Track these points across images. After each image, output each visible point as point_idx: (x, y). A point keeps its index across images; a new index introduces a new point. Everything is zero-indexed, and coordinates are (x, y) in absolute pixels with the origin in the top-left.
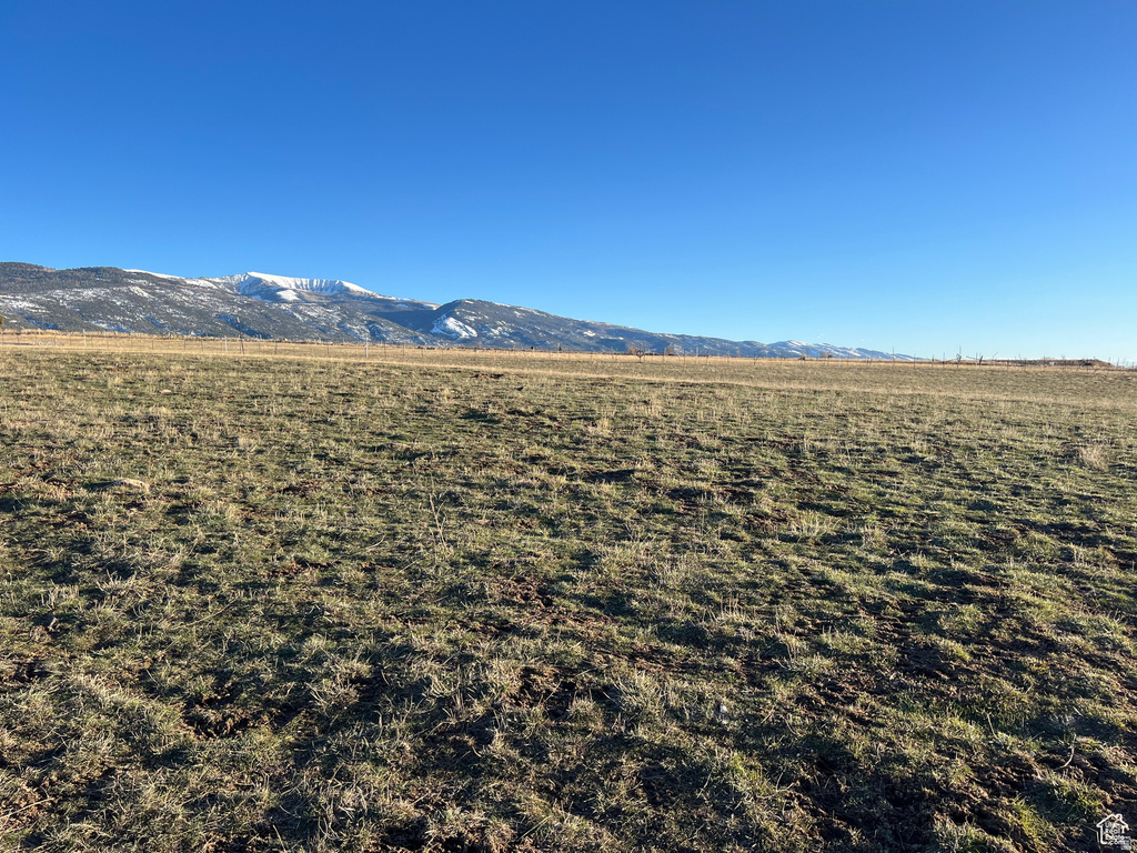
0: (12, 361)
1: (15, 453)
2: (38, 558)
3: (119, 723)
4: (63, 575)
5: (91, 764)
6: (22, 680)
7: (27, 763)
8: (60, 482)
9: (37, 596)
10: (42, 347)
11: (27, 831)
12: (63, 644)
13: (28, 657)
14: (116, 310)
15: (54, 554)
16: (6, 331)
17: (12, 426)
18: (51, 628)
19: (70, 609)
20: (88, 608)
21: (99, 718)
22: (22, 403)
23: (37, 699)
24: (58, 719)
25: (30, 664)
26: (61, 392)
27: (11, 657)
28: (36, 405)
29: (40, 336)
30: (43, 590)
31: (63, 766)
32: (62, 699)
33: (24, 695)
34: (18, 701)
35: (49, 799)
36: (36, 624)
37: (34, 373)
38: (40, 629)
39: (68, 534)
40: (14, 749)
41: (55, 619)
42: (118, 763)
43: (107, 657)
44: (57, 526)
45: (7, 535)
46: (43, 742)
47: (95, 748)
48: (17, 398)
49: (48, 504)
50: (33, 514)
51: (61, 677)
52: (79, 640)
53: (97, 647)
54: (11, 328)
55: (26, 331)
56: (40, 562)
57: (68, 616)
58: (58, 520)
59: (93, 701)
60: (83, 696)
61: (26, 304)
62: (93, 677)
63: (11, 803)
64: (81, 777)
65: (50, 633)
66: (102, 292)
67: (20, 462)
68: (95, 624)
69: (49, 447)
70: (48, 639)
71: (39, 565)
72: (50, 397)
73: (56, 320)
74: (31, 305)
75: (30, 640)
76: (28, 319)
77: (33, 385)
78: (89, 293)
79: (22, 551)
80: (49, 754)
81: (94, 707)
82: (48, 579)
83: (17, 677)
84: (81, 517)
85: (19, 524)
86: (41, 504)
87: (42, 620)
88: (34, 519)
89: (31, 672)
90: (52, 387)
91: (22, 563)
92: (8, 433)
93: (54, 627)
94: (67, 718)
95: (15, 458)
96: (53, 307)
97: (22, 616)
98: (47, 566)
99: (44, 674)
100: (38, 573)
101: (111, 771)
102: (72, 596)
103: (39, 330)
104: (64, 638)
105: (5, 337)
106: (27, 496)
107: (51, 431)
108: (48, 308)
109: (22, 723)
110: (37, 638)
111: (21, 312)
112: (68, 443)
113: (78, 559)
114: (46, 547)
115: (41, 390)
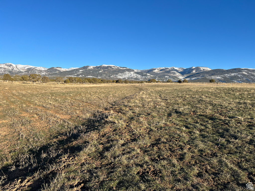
0: (216, 89)
1: (215, 108)
2: (217, 131)
3: (232, 172)
4: (222, 136)
5: (225, 179)
6: (212, 156)
7: (212, 174)
8: (223, 115)
9: (217, 139)
10: (222, 86)
11: (211, 188)
12: (221, 151)
13: (214, 151)
14: (239, 78)
15: (221, 131)
16: (215, 83)
17: (215, 103)
18: (219, 147)
19: (223, 143)
20: (227, 144)
21: (227, 169)
22: (217, 98)
23: (215, 161)
24: (219, 167)
25: (214, 153)
26: (225, 96)
27: (211, 150)
28: (220, 99)
29: (222, 84)
30: (218, 138)
31: (219, 177)
32: (220, 163)
33: (212, 159)
34: (211, 160)
35: (215, 183)
36: (216, 145)
37: (220, 92)
38: (216, 146)
39: (224, 127)
40: (209, 170)
41: (220, 145)
42: (231, 181)
43: (230, 156)
44: (222, 125)
45: (212, 125)
46: (215, 170)
47: (226, 176)
48: (216, 97)
49: (220, 120)
50: (217, 122)
51: (220, 158)
52: (224, 151)
53: (228, 153)
54: (216, 82)
55: (219, 83)
56: (218, 132)
57: (223, 145)
58: (222, 124)
59: (226, 165)
60: (224, 163)
61: (219, 77)
62: (227, 160)
63: (208, 181)
64: (223, 181)
65: (218, 148)
66: (236, 74)
67: (216, 110)
68: (228, 148)
69: (221, 108)
70: (218, 149)
71: (217, 133)
72: (223, 97)
73: (226, 80)
74: (220, 78)
75: (214, 148)
76: (220, 81)
77: (219, 94)
78: (233, 74)
79: (214, 129)
80: (216, 173)
81: (226, 167)
82: (219, 136)
83: (211, 155)
84: (227, 124)
85: (214, 123)
86: (219, 120)
87: (217, 144)
88: (217, 123)
89: (214, 155)
90: (223, 95)
91: (214, 131)
92: (214, 104)
93: (219, 146)
94: (221, 167)
95: (214, 109)
96: (225, 78)
97: (213, 142)
98: (219, 133)
99: (217, 156)
100: (217, 134)
101: (229, 182)
102: (224, 141)
103: (222, 83)
104: (221, 149)
105: (215, 84)
106: (216, 118)
107: (222, 104)
108: (224, 78)
109: (212, 165)
110: (216, 148)
111: (218, 79)
112: (225, 107)
113: (226, 133)
114: (219, 129)
115: (221, 95)
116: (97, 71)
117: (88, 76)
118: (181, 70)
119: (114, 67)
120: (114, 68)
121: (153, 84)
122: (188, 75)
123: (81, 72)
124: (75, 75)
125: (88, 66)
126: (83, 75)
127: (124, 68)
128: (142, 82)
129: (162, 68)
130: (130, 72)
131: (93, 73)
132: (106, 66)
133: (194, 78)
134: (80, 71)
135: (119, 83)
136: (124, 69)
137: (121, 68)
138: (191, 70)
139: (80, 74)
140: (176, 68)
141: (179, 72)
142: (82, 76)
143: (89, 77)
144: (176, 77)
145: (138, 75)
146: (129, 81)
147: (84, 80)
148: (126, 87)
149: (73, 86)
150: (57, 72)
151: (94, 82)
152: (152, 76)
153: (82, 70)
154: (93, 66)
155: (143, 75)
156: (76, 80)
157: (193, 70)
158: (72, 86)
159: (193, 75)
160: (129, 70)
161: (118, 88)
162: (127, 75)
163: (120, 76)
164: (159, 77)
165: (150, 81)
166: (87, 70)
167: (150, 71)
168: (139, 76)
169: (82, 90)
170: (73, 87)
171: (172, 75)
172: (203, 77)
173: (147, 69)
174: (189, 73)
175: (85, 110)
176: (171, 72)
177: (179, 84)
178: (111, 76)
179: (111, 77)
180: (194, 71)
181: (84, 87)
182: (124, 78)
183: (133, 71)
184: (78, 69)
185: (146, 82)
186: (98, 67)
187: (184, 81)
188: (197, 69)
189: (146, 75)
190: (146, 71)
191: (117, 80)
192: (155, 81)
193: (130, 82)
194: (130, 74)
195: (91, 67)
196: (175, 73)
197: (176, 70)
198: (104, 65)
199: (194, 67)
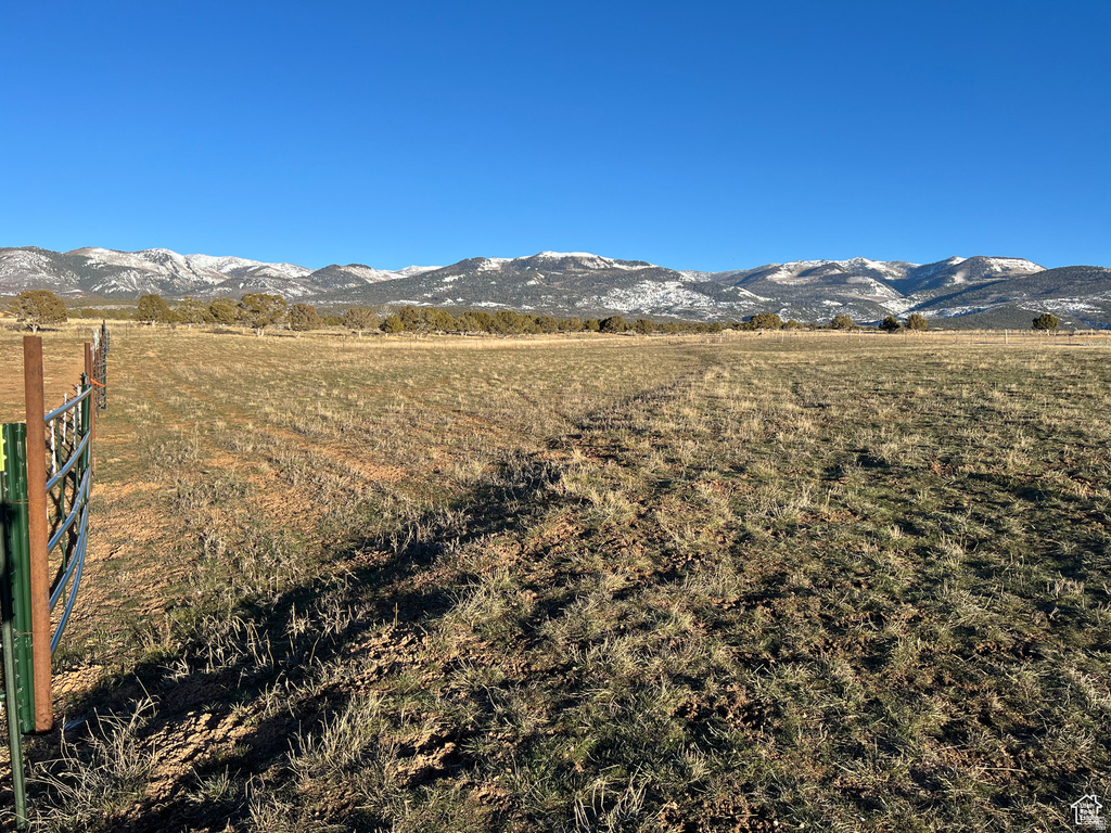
0: (1060, 360)
1: (1047, 447)
2: (1050, 549)
3: (1102, 729)
4: (1072, 570)
5: (1068, 756)
6: (1018, 655)
7: (1008, 730)
8: (1085, 479)
9: (1044, 584)
10: (1092, 347)
11: (998, 789)
12: (1061, 634)
13: (1026, 636)
15: (1066, 548)
16: (1060, 332)
17: (1048, 421)
18: (1051, 616)
19: (1073, 603)
20: (1091, 607)
21: (1083, 716)
22: (1061, 401)
23: (1027, 677)
24: (1044, 702)
25: (1027, 643)
26: (1102, 392)
27: (1012, 632)
28: (1076, 403)
29: (1092, 336)
30: (1050, 579)
31: (1041, 747)
32: (1050, 685)
33: (1017, 669)
34: (1010, 673)
35: (1023, 770)
36: (1039, 609)
37: (1078, 373)
38: (1042, 614)
39: (1085, 531)
40: (999, 713)
41: (1056, 610)
42: (1094, 766)
43: (1102, 660)
44: (1075, 521)
45: (1027, 522)
46: (1027, 718)
47: (1074, 742)
48: (1058, 396)
49: (1069, 499)
50: (1053, 507)
51: (1053, 665)
52: (1077, 636)
53: (1094, 648)
54: (1065, 329)
55: (1079, 332)
56: (1052, 552)
57: (1070, 609)
58: (1077, 516)
59: (1080, 698)
60: (1071, 689)
61: (1082, 306)
62: (1084, 675)
63: (989, 759)
64: (1056, 764)
65: (1050, 621)
67: (1050, 456)
68: (1095, 624)
69: (1080, 445)
70: (1047, 625)
71: (1051, 555)
72: (1090, 397)
74: (1087, 307)
75: (1031, 622)
76: (1083, 321)
77: (1074, 384)
79: (1038, 539)
80: (1030, 730)
81: (1079, 703)
82: (1056, 570)
83: (1013, 651)
84: (1099, 517)
85: (1038, 513)
86: (1063, 499)
87: (1045, 607)
88: (1054, 512)
89: (1026, 651)
90: (1093, 387)
91: (1036, 550)
92: (1044, 428)
93: (1055, 616)
94: (1052, 704)
95: (1045, 452)
97: (1028, 598)
98: (1058, 558)
99: (1038, 657)
100: (1049, 562)
101: (1085, 771)
102: (1077, 592)
103: (1092, 331)
104: (1062, 629)
105: (1058, 338)
106: (1051, 489)
107: (1085, 429)
108: (1104, 308)
109: (1011, 693)
110: (1037, 622)
111: (1077, 313)
112: (1100, 443)
113: (1089, 558)
114: (1060, 539)
115: (1082, 389)
116: (516, 281)
117: (480, 301)
118: (897, 274)
119: (592, 260)
120: (590, 264)
121: (766, 334)
122: (931, 295)
123: (451, 283)
124: (427, 300)
125: (481, 260)
126: (460, 300)
127: (636, 263)
128: (714, 328)
129: (808, 264)
130: (663, 281)
131: (499, 287)
132: (558, 255)
133: (957, 311)
134: (447, 280)
135: (612, 330)
136: (634, 268)
137: (624, 267)
138: (944, 270)
139: (449, 294)
140: (872, 265)
141: (888, 283)
142: (454, 300)
143: (483, 304)
144: (872, 305)
145: (696, 296)
146: (658, 322)
147: (464, 318)
148: (642, 348)
149: (418, 344)
150: (352, 285)
151: (503, 326)
152: (762, 299)
153: (457, 278)
154: (502, 260)
155: (719, 298)
156: (430, 319)
157: (954, 270)
158: (414, 345)
159: (956, 297)
160: (659, 275)
161: (605, 356)
162: (647, 297)
163: (618, 303)
164: (796, 304)
165: (751, 322)
166: (474, 278)
167: (753, 278)
168: (703, 301)
169: (454, 361)
170: (418, 349)
171: (854, 294)
172: (1001, 305)
173: (742, 270)
174: (936, 284)
175: (466, 447)
176: (852, 280)
177: (884, 335)
178: (580, 299)
179: (578, 304)
180: (959, 279)
181: (463, 350)
182: (636, 311)
183: (676, 276)
184: (437, 271)
185: (736, 327)
186: (524, 263)
187: (910, 324)
188: (975, 265)
189: (734, 297)
190: (733, 277)
191: (603, 318)
192: (774, 324)
193: (662, 329)
194: (662, 293)
195: (493, 264)
196: (867, 286)
197: (875, 274)
198: (548, 254)
199: (959, 260)
